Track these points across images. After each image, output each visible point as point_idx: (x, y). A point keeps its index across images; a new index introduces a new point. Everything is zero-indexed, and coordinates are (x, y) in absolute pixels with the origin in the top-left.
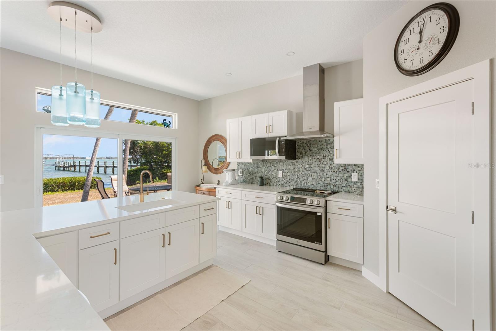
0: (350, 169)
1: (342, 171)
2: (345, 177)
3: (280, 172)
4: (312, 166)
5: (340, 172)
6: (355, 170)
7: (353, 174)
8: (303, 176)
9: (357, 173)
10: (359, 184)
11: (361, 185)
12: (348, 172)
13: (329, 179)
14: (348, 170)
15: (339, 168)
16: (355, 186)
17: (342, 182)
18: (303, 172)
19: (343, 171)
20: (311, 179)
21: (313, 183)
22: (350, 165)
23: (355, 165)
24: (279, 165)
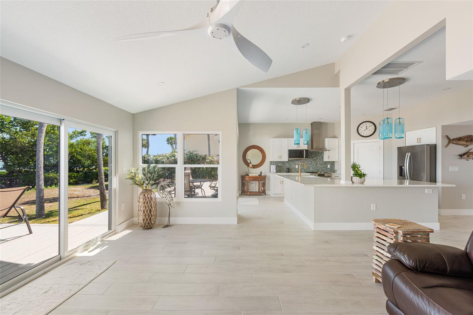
1: (324, 164)
2: (325, 166)
3: (296, 165)
4: (312, 162)
7: (328, 165)
8: (308, 167)
9: (330, 165)
10: (330, 169)
13: (319, 168)
14: (326, 164)
17: (324, 168)
18: (308, 165)
20: (311, 168)
21: (313, 170)
22: (327, 162)
23: (329, 162)
24: (296, 162)
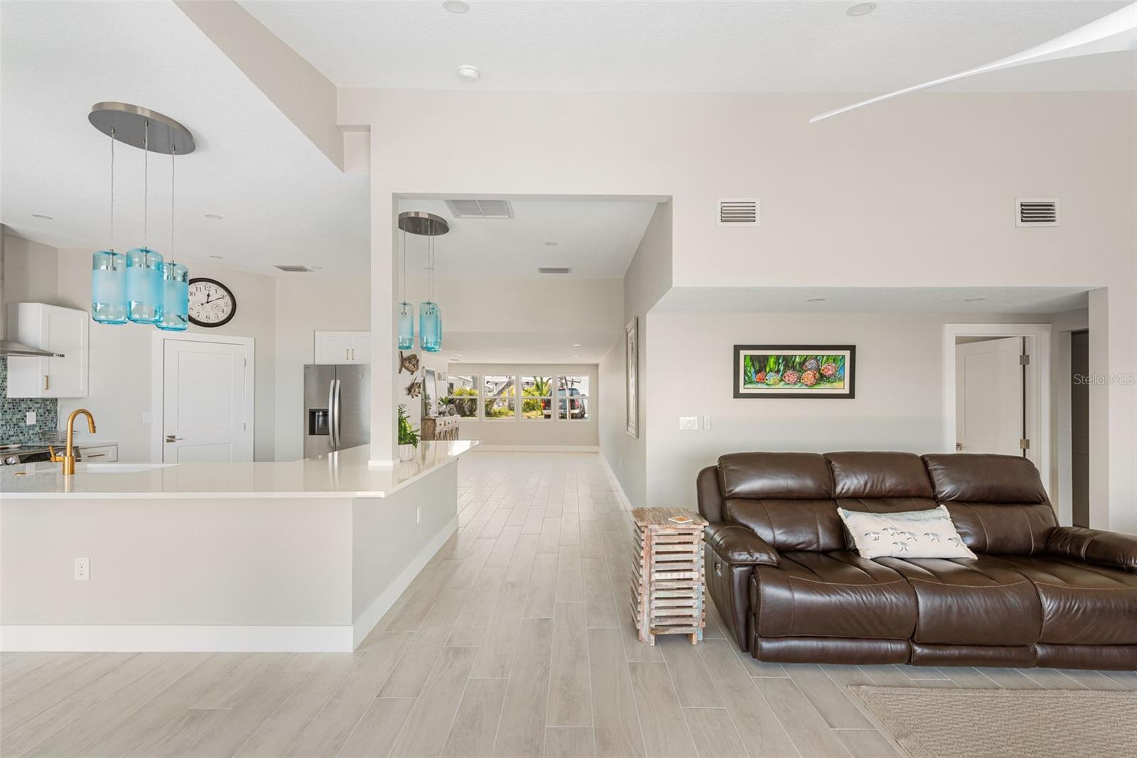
0: (23, 406)
1: (8, 411)
2: (14, 420)
5: (6, 411)
6: (30, 408)
7: (28, 414)
9: (35, 413)
10: (37, 429)
11: (40, 429)
12: (20, 411)
14: (19, 409)
15: (4, 406)
16: (31, 432)
17: (8, 428)
19: (11, 410)
22: (23, 400)
23: (31, 400)
